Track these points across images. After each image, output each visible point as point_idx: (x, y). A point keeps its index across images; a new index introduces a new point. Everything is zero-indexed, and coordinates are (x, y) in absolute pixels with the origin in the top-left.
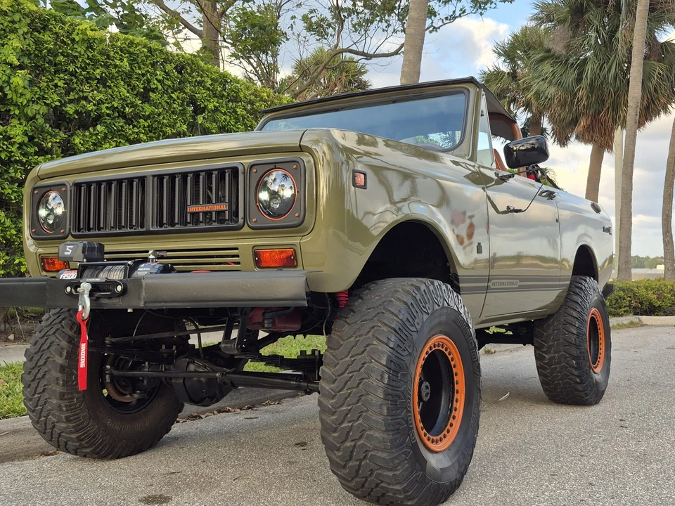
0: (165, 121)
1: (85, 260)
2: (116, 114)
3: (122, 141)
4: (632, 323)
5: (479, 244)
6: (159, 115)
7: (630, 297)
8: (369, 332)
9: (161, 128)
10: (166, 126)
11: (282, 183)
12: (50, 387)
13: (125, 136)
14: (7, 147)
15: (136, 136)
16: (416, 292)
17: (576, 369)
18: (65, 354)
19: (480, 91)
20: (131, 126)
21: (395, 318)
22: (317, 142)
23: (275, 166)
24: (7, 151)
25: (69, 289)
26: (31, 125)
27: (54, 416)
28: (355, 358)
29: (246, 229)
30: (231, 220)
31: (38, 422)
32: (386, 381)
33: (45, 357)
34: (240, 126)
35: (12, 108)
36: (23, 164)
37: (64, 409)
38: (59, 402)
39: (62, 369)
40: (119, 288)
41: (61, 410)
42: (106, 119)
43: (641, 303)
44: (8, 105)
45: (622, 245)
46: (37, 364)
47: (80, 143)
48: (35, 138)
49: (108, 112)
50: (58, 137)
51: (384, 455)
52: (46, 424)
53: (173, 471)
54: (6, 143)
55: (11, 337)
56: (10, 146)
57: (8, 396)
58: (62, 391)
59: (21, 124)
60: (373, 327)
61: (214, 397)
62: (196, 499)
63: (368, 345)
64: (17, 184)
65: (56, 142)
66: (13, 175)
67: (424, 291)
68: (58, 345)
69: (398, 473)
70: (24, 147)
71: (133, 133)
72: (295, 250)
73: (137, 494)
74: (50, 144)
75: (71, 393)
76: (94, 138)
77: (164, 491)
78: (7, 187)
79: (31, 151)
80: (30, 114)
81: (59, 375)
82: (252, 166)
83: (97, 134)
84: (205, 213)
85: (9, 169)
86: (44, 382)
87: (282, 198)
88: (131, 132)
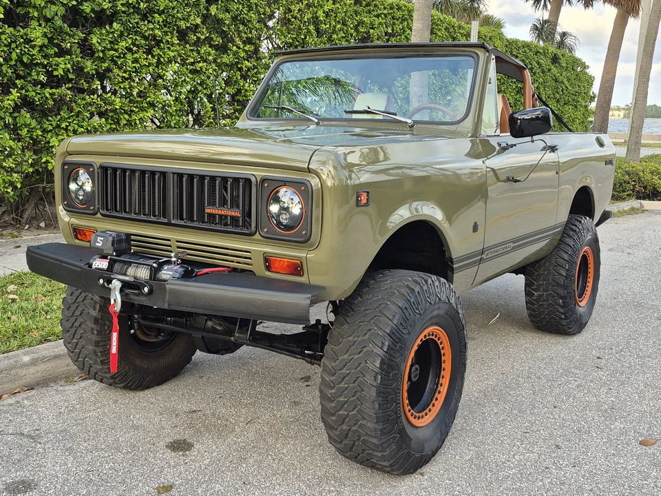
0: (179, 15)
1: (114, 254)
2: (132, 10)
3: (137, 37)
4: (633, 209)
5: (475, 223)
6: (173, 9)
7: (635, 181)
8: (366, 333)
9: (176, 22)
10: (180, 19)
11: (292, 197)
12: (86, 335)
13: (141, 33)
14: (29, 50)
15: (151, 32)
16: (411, 295)
17: (562, 307)
18: (98, 307)
19: (490, 56)
20: (146, 22)
21: (390, 322)
22: (324, 163)
23: (285, 183)
24: (28, 54)
25: (101, 281)
26: (50, 27)
27: (91, 359)
28: (352, 357)
29: (257, 236)
30: (244, 226)
31: (77, 361)
32: (379, 382)
33: (80, 309)
34: (253, 15)
35: (31, 10)
36: (44, 66)
37: (99, 354)
38: (94, 348)
39: (96, 321)
40: (146, 289)
41: (97, 355)
42: (121, 16)
43: (645, 188)
44: (27, 7)
45: (635, 125)
46: (73, 313)
47: (97, 42)
48: (55, 39)
49: (123, 9)
50: (76, 37)
51: (375, 441)
52: (84, 364)
53: (194, 409)
54: (27, 46)
55: (42, 224)
56: (31, 50)
57: (46, 313)
58: (97, 339)
59: (40, 25)
60: (370, 330)
61: (229, 349)
62: (214, 447)
63: (364, 347)
64: (40, 86)
65: (75, 43)
66: (36, 77)
67: (418, 292)
68: (92, 299)
69: (386, 453)
70: (45, 49)
71: (149, 29)
72: (301, 262)
73: (164, 437)
74: (69, 45)
75: (104, 341)
76: (111, 36)
77: (187, 435)
78: (30, 89)
79: (51, 53)
80: (49, 16)
81: (94, 326)
82: (264, 180)
83: (113, 33)
84: (221, 216)
85: (31, 71)
86: (80, 331)
87: (290, 213)
88: (146, 29)
